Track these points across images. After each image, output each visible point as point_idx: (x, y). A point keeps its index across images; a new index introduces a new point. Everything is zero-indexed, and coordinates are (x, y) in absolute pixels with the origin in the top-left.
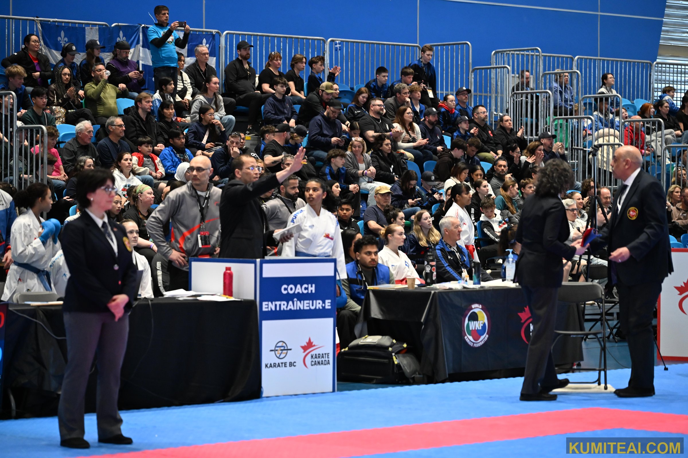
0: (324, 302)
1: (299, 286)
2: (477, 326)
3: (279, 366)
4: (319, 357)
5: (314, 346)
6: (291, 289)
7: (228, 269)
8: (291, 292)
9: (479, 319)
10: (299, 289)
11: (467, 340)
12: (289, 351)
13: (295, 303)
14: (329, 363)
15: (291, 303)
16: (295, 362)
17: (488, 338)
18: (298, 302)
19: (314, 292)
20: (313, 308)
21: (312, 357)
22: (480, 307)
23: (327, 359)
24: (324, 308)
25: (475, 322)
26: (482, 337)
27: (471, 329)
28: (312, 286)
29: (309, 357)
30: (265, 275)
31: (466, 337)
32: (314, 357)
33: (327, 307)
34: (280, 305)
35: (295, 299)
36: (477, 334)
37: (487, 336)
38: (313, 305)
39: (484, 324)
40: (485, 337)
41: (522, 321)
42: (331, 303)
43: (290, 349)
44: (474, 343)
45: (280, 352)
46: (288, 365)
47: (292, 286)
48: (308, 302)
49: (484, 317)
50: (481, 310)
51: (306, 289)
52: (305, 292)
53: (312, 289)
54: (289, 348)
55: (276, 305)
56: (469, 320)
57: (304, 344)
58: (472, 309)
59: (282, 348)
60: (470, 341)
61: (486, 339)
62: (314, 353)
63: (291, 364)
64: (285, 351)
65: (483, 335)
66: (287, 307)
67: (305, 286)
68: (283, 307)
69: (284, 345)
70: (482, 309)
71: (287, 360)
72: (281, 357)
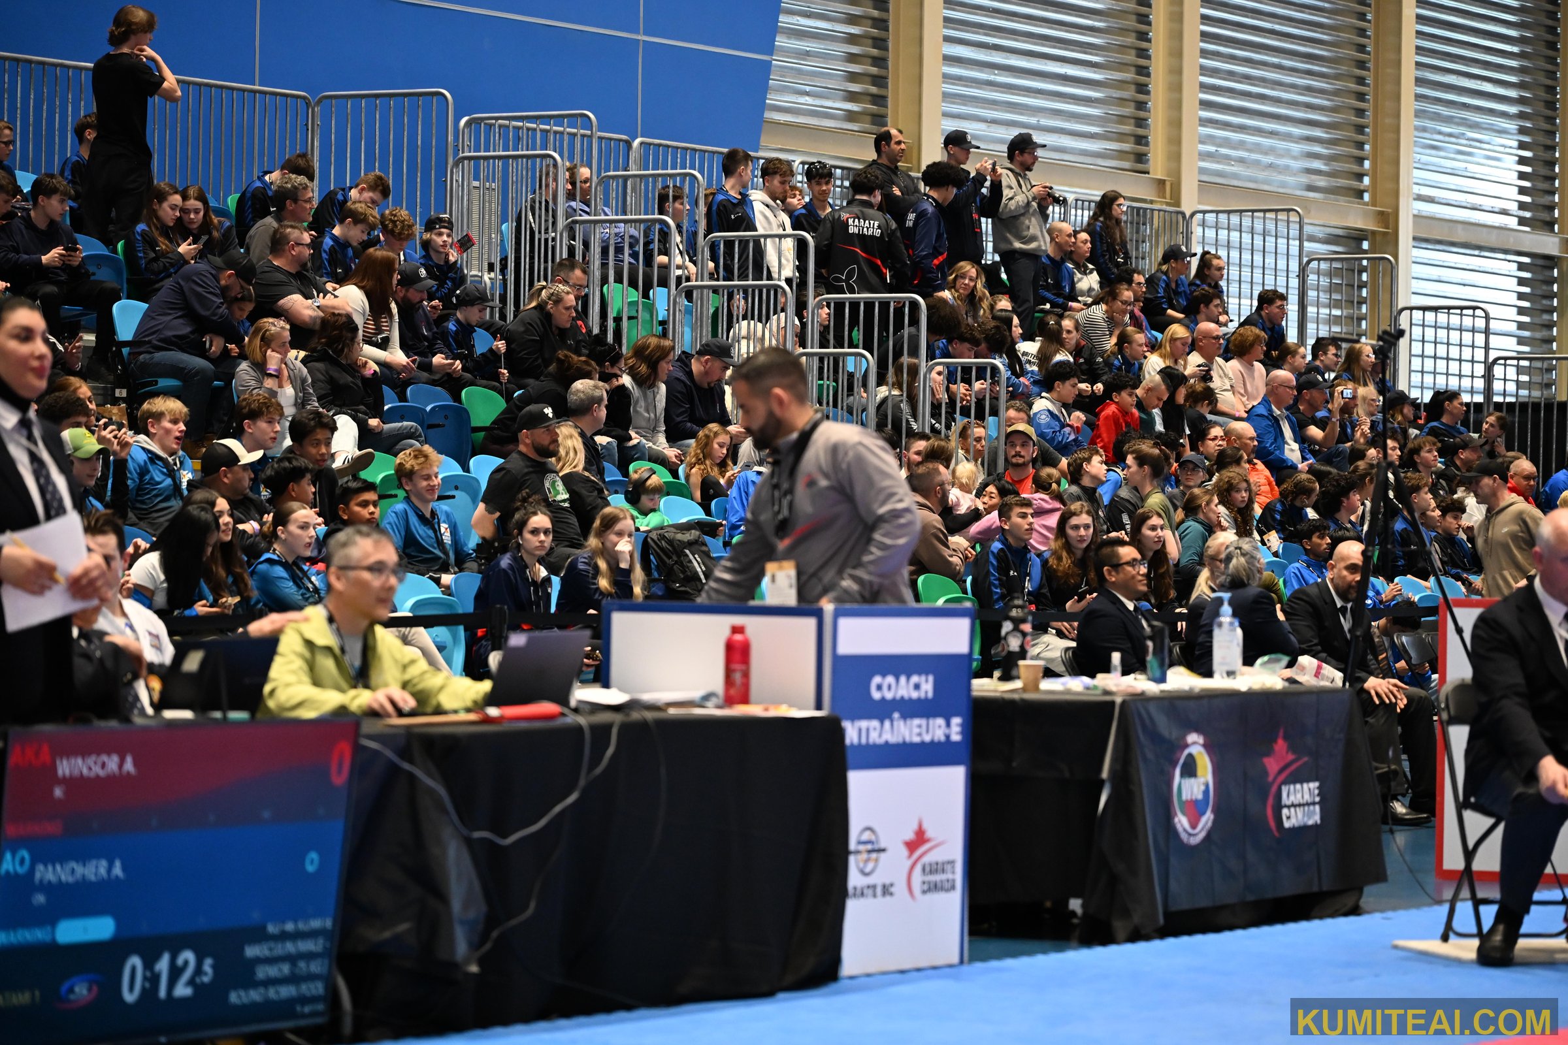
0: (948, 725)
1: (903, 679)
2: (1195, 790)
3: (862, 894)
4: (936, 871)
5: (928, 840)
6: (889, 687)
7: (737, 630)
8: (889, 696)
9: (1200, 771)
10: (903, 688)
11: (1179, 827)
12: (882, 855)
13: (895, 723)
14: (953, 888)
15: (887, 723)
16: (892, 885)
17: (1215, 822)
18: (902, 723)
19: (930, 695)
20: (927, 738)
21: (924, 870)
22: (1201, 740)
23: (950, 876)
24: (948, 737)
25: (1192, 780)
26: (1204, 819)
27: (1184, 798)
28: (927, 681)
29: (918, 869)
30: (844, 649)
31: (1176, 820)
32: (928, 869)
33: (956, 737)
34: (868, 730)
35: (896, 715)
36: (1195, 810)
37: (1212, 817)
38: (928, 731)
39: (1207, 786)
40: (1207, 819)
41: (1270, 779)
42: (962, 725)
43: (883, 850)
44: (1190, 835)
45: (865, 856)
46: (879, 891)
47: (890, 679)
48: (917, 721)
49: (1206, 768)
50: (1202, 750)
51: (917, 687)
52: (915, 695)
53: (927, 687)
54: (882, 845)
55: (860, 730)
56: (1182, 775)
57: (910, 835)
58: (1187, 746)
59: (869, 847)
60: (1185, 830)
61: (1210, 824)
62: (927, 859)
63: (887, 890)
64: (874, 855)
65: (1204, 813)
66: (880, 735)
67: (915, 679)
68: (875, 738)
69: (873, 838)
70: (1205, 746)
71: (877, 879)
72: (868, 870)
